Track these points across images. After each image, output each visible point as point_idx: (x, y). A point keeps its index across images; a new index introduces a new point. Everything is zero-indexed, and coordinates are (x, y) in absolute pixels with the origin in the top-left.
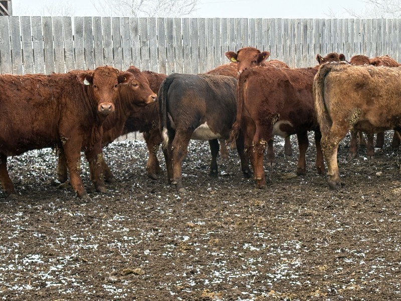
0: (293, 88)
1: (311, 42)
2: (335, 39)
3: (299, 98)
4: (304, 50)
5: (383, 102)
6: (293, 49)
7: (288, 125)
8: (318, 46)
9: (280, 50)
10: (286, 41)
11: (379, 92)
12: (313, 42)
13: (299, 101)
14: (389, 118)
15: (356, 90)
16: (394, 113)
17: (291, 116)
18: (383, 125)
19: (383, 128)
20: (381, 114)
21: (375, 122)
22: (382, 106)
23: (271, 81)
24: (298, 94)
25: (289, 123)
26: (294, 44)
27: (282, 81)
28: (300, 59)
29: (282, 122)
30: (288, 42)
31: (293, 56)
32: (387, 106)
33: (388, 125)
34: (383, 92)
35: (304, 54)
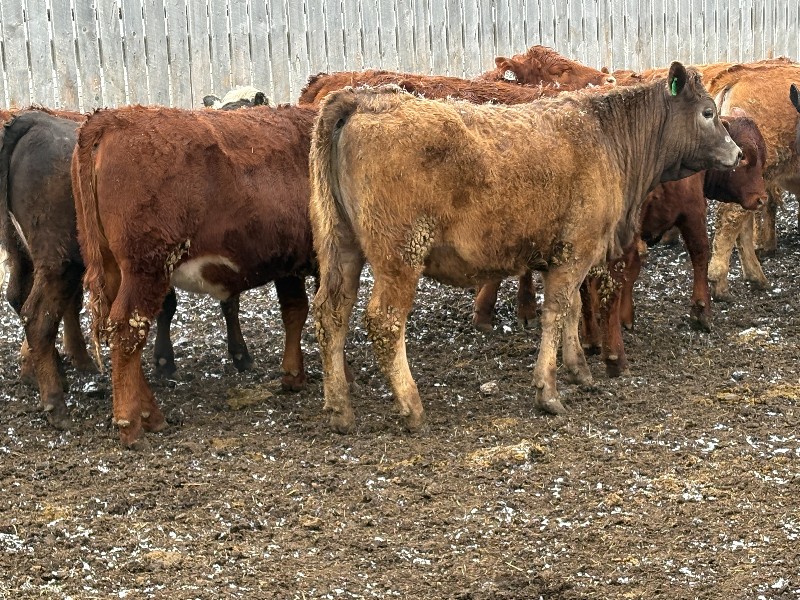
0: (230, 164)
1: (469, 19)
2: (531, 13)
3: (250, 192)
4: (451, 40)
5: (491, 201)
6: (423, 36)
7: (224, 267)
8: (488, 27)
9: (388, 40)
10: (402, 19)
11: (485, 173)
12: (476, 19)
13: (249, 200)
14: (511, 244)
15: (424, 167)
16: (522, 230)
17: (230, 244)
18: (495, 264)
19: (498, 271)
20: (488, 234)
21: (473, 253)
22: (489, 212)
23: (167, 149)
24: (246, 180)
25: (226, 261)
26: (426, 24)
27: (198, 146)
28: (443, 61)
29: (208, 259)
30: (410, 22)
31: (424, 55)
32: (501, 213)
33: (510, 264)
34: (493, 176)
35: (452, 49)
